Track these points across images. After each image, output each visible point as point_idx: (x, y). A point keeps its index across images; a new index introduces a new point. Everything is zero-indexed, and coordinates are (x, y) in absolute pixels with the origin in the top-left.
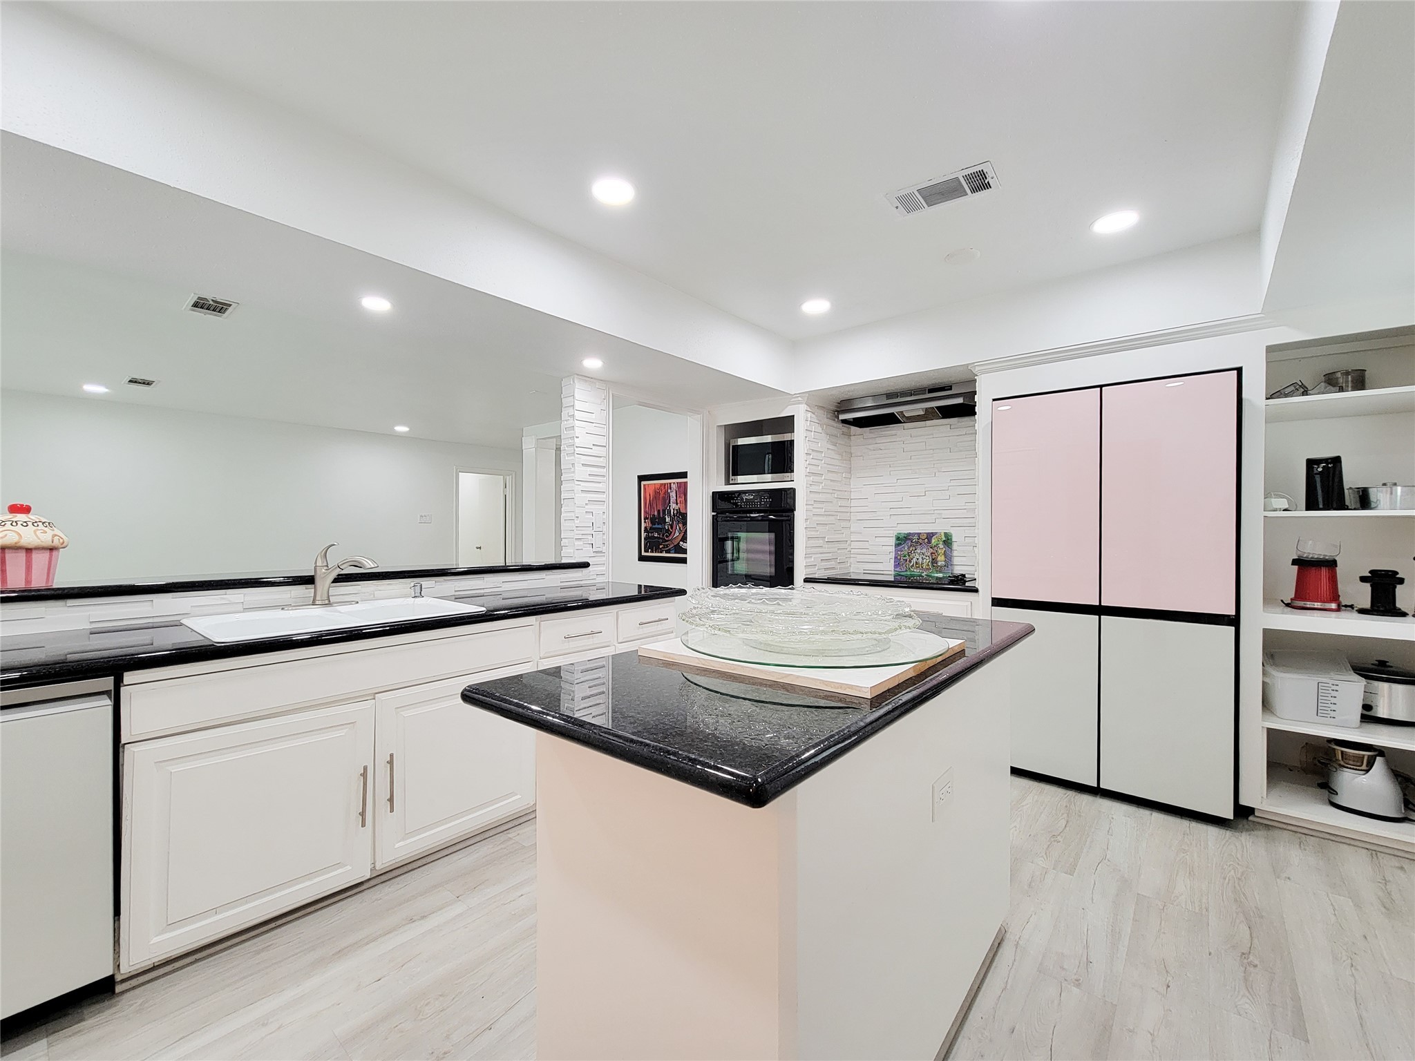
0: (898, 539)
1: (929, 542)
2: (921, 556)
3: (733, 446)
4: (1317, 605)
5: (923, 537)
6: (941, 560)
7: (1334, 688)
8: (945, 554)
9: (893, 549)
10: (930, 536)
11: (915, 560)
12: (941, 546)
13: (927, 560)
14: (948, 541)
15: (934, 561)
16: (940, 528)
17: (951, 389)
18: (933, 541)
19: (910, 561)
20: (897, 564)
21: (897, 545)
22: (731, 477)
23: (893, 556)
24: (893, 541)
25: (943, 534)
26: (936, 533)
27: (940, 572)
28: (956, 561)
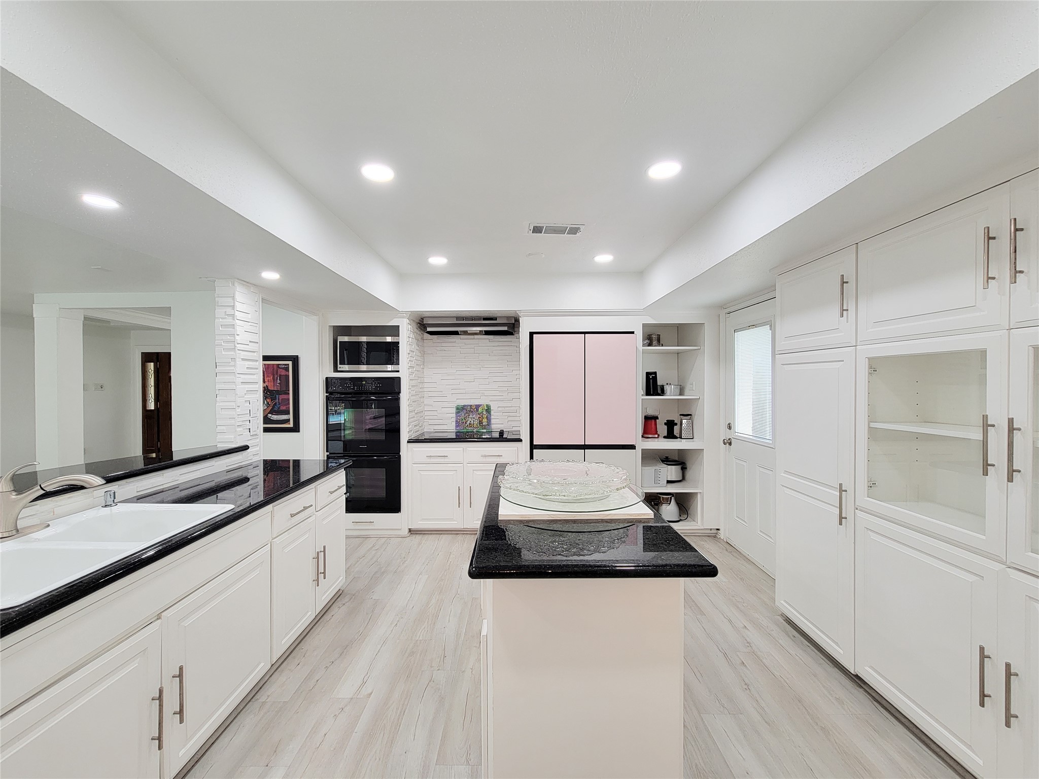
0: (457, 409)
1: (477, 410)
2: (473, 419)
3: (340, 342)
4: (650, 436)
5: (473, 408)
6: (485, 421)
7: (660, 471)
8: (487, 418)
9: (454, 415)
10: (478, 406)
11: (469, 422)
12: (485, 413)
13: (476, 422)
14: (488, 410)
15: (481, 422)
16: (483, 402)
17: (496, 320)
18: (480, 410)
19: (466, 423)
20: (458, 424)
21: (457, 413)
22: (339, 366)
23: (454, 420)
24: (454, 410)
25: (485, 406)
26: (481, 405)
27: (485, 429)
28: (493, 421)
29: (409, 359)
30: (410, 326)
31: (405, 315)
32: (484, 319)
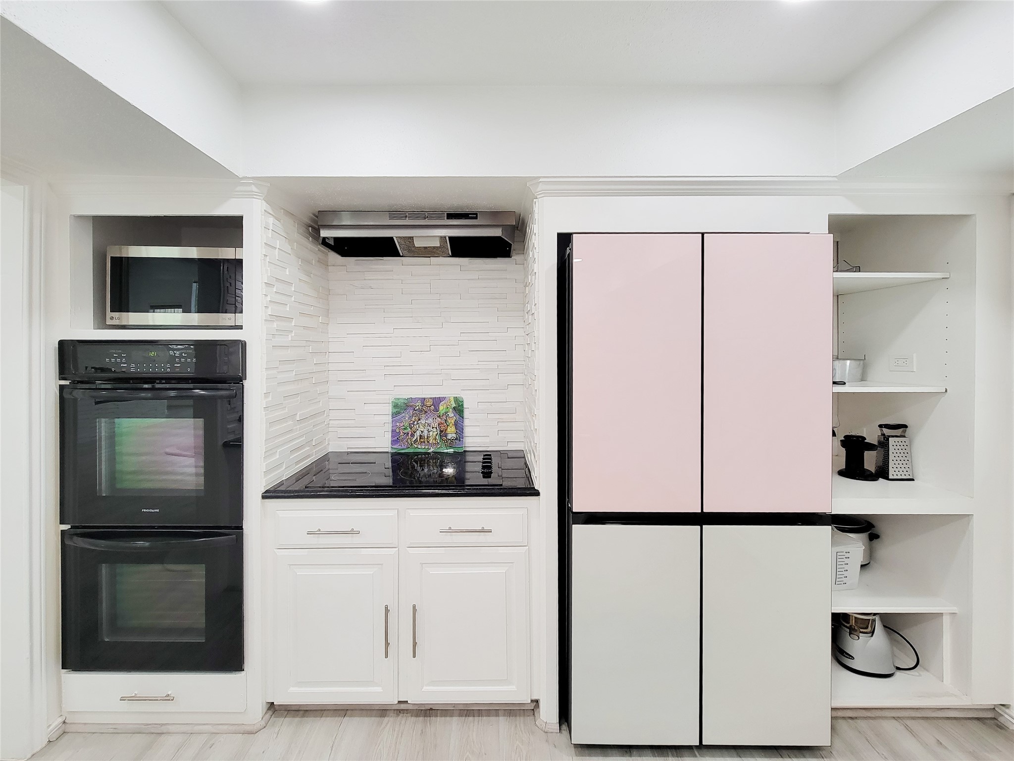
0: (396, 406)
1: (437, 410)
2: (427, 427)
3: (113, 259)
5: (429, 404)
6: (451, 432)
7: (847, 555)
8: (456, 424)
9: (389, 419)
10: (437, 401)
11: (418, 433)
12: (451, 414)
13: (434, 433)
14: (459, 409)
15: (443, 433)
16: (448, 391)
17: (476, 218)
18: (441, 408)
19: (413, 435)
20: (396, 438)
21: (394, 415)
22: (109, 314)
23: (389, 428)
24: (389, 409)
25: (452, 399)
26: (444, 398)
27: (451, 447)
28: (468, 431)
29: (269, 299)
30: (271, 220)
31: (254, 188)
32: (451, 216)
